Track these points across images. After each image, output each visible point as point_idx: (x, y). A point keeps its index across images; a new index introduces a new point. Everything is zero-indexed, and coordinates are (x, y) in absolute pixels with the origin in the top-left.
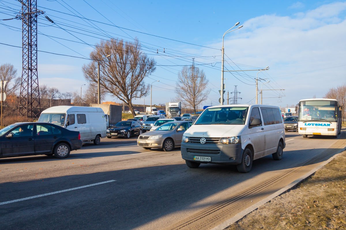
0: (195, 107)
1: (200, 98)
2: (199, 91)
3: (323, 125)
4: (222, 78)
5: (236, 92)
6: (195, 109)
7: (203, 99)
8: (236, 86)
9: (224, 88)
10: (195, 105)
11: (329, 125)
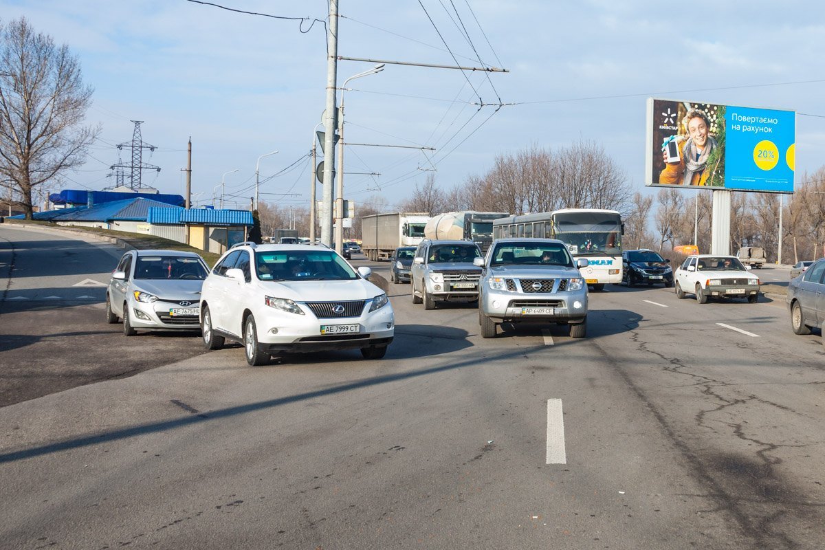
0: (28, 194)
1: (50, 157)
2: (48, 131)
3: (600, 263)
4: (331, 84)
5: (137, 143)
6: (30, 200)
7: (67, 162)
8: (137, 123)
9: (336, 126)
10: (30, 185)
11: (610, 262)
